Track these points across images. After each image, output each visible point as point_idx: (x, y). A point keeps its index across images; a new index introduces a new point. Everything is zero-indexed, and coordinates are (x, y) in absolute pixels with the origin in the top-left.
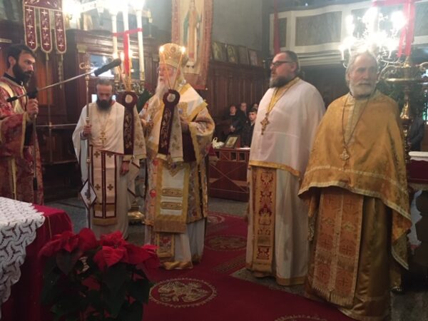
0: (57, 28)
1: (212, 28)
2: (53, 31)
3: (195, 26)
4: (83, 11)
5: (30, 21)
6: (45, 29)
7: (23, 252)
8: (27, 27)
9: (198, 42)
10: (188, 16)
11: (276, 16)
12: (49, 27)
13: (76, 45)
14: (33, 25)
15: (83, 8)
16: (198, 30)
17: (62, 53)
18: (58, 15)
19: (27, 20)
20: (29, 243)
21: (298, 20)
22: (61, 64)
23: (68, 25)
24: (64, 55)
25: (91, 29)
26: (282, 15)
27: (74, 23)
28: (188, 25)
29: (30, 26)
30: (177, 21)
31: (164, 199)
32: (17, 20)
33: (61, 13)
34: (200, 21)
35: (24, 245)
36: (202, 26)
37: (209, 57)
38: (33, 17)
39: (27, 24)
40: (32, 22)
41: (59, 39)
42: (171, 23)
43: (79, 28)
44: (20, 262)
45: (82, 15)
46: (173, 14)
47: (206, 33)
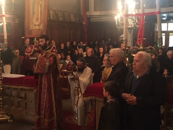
3: (39, 3)
9: (41, 12)
16: (41, 5)
36: (43, 3)
47: (45, 7)
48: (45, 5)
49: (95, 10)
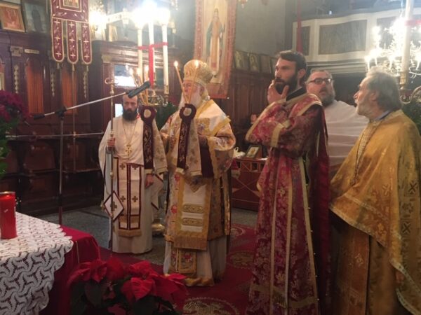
0: (84, 39)
1: (235, 38)
2: (79, 42)
3: (218, 36)
4: (108, 22)
5: (57, 33)
6: (72, 40)
7: (52, 277)
8: (54, 39)
9: (221, 51)
10: (211, 25)
11: (299, 25)
12: (75, 39)
13: (101, 56)
14: (60, 37)
15: (109, 20)
16: (221, 40)
17: (88, 63)
18: (85, 27)
19: (55, 32)
20: (58, 268)
21: (322, 28)
22: (85, 74)
23: (93, 36)
24: (89, 65)
25: (116, 40)
26: (305, 24)
27: (99, 34)
28: (211, 34)
29: (58, 38)
30: (200, 31)
31: (185, 215)
32: (45, 32)
33: (87, 25)
34: (223, 31)
35: (53, 270)
36: (225, 36)
37: (232, 66)
38: (60, 30)
39: (55, 36)
40: (59, 34)
41: (85, 50)
42: (194, 33)
43: (105, 39)
44: (48, 288)
45: (108, 26)
46: (197, 24)
47: (229, 43)
48: (229, 39)
49: (320, 53)
